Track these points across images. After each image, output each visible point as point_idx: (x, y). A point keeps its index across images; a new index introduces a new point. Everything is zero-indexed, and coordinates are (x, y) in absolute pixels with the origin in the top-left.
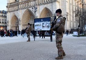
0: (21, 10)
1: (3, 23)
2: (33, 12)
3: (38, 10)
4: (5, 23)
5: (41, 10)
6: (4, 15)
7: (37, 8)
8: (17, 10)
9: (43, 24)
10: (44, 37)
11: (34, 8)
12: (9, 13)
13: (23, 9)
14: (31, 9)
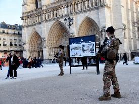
0: (45, 24)
1: (16, 45)
2: (66, 25)
3: (74, 23)
4: (20, 45)
5: (80, 22)
6: (17, 32)
7: (72, 19)
8: (40, 23)
9: (84, 46)
10: (87, 68)
11: (67, 18)
12: (25, 28)
13: (49, 20)
14: (62, 20)
